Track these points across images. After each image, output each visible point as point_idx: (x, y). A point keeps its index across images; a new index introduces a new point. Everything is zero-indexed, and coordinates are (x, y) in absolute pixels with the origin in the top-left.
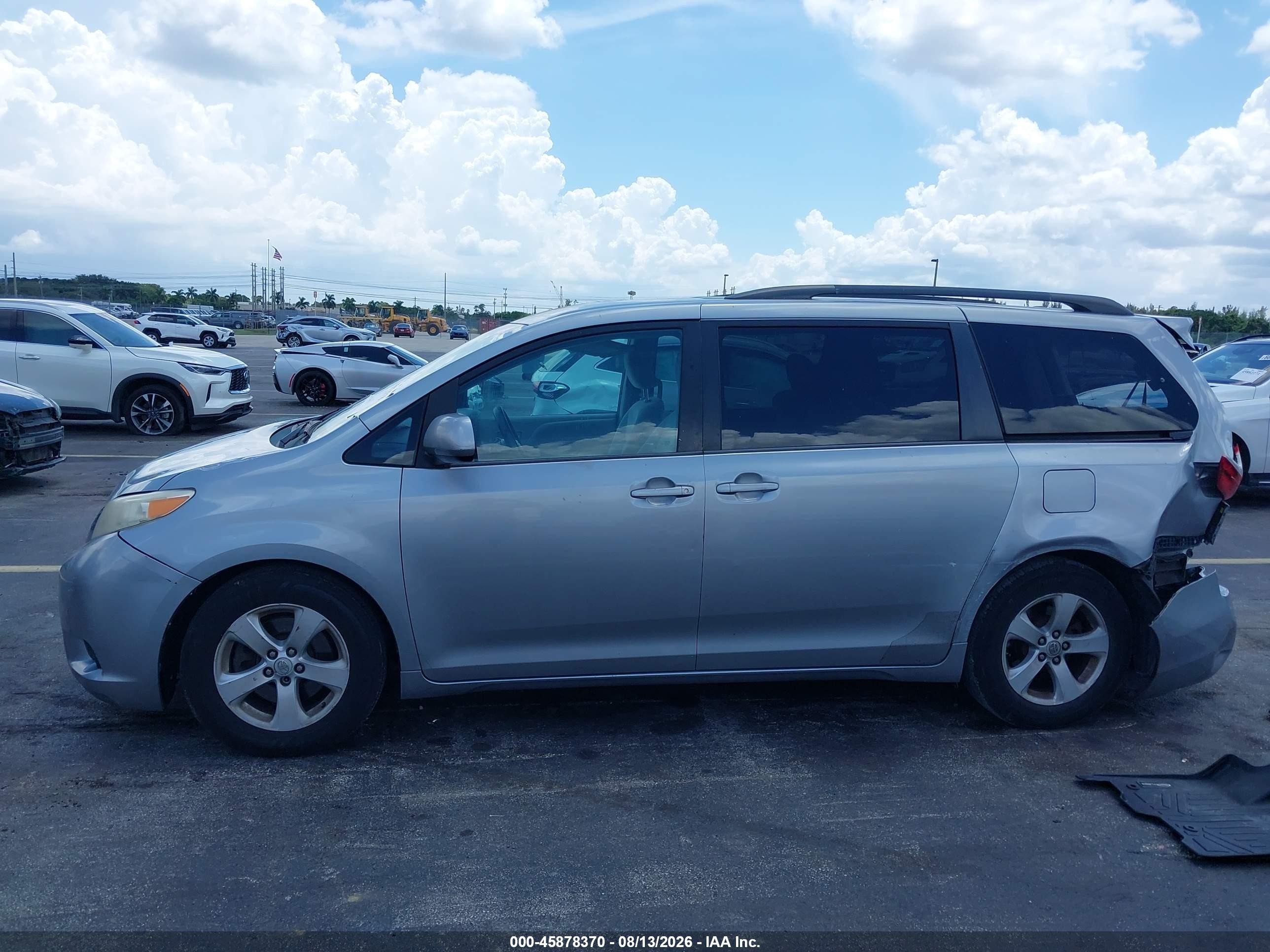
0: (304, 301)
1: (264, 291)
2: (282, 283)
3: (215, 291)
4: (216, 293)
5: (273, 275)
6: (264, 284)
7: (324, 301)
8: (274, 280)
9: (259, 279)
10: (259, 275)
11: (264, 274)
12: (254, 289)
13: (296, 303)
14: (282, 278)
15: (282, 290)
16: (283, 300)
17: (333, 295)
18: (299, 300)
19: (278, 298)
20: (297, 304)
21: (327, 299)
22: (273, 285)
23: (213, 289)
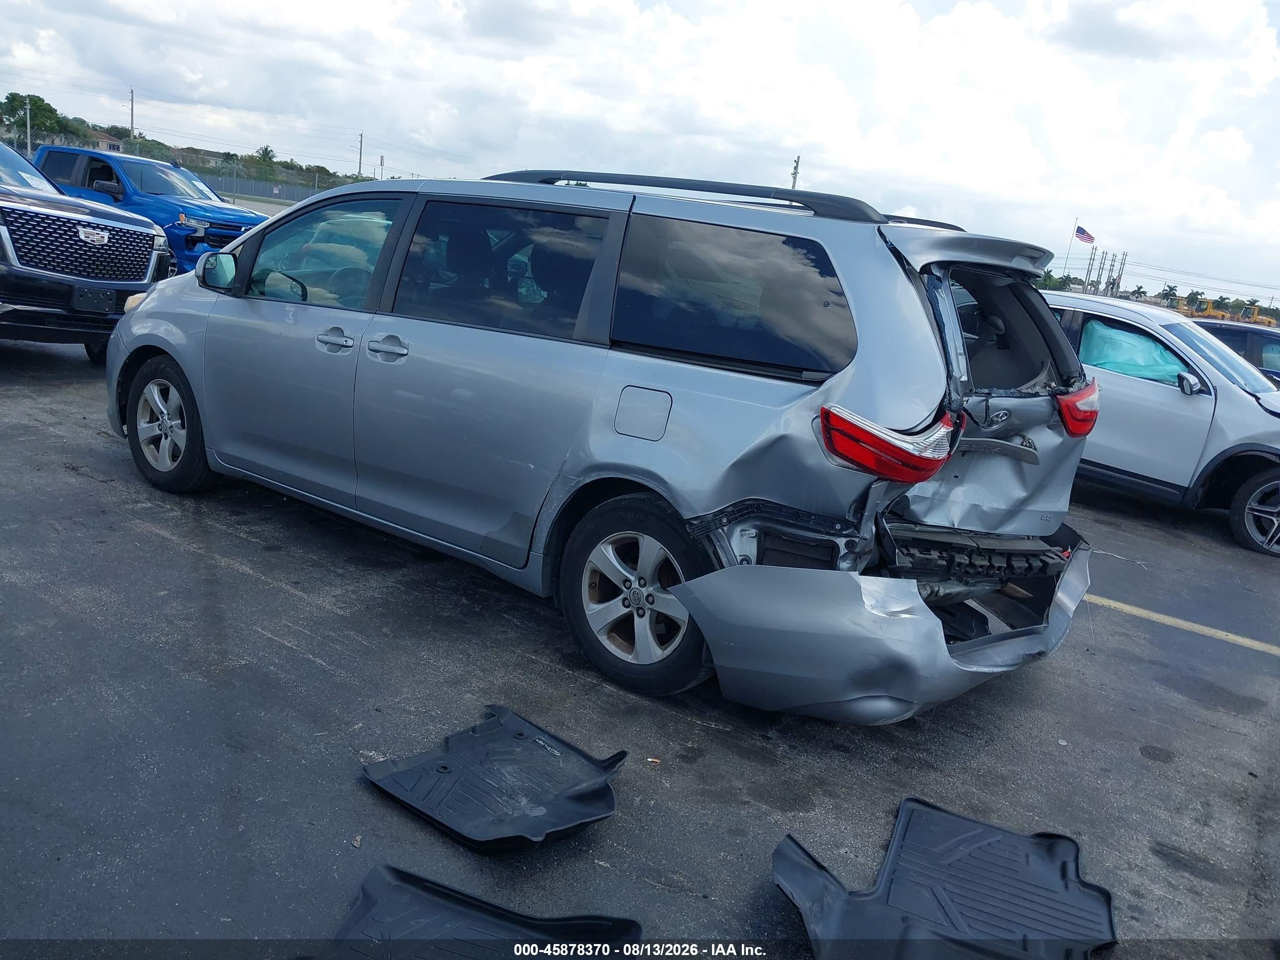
0: (1142, 290)
1: (1100, 276)
2: (1121, 269)
3: (1050, 271)
4: (1051, 273)
5: (1113, 260)
6: (1101, 268)
7: (1165, 292)
8: (1113, 266)
9: (1097, 264)
10: (1098, 259)
11: (1104, 258)
12: (1089, 272)
13: (1131, 291)
14: (1123, 264)
15: (1120, 277)
16: (1118, 286)
17: (1176, 287)
18: (1137, 289)
19: (1113, 284)
20: (1133, 292)
21: (1169, 290)
22: (1111, 270)
23: (1049, 270)
